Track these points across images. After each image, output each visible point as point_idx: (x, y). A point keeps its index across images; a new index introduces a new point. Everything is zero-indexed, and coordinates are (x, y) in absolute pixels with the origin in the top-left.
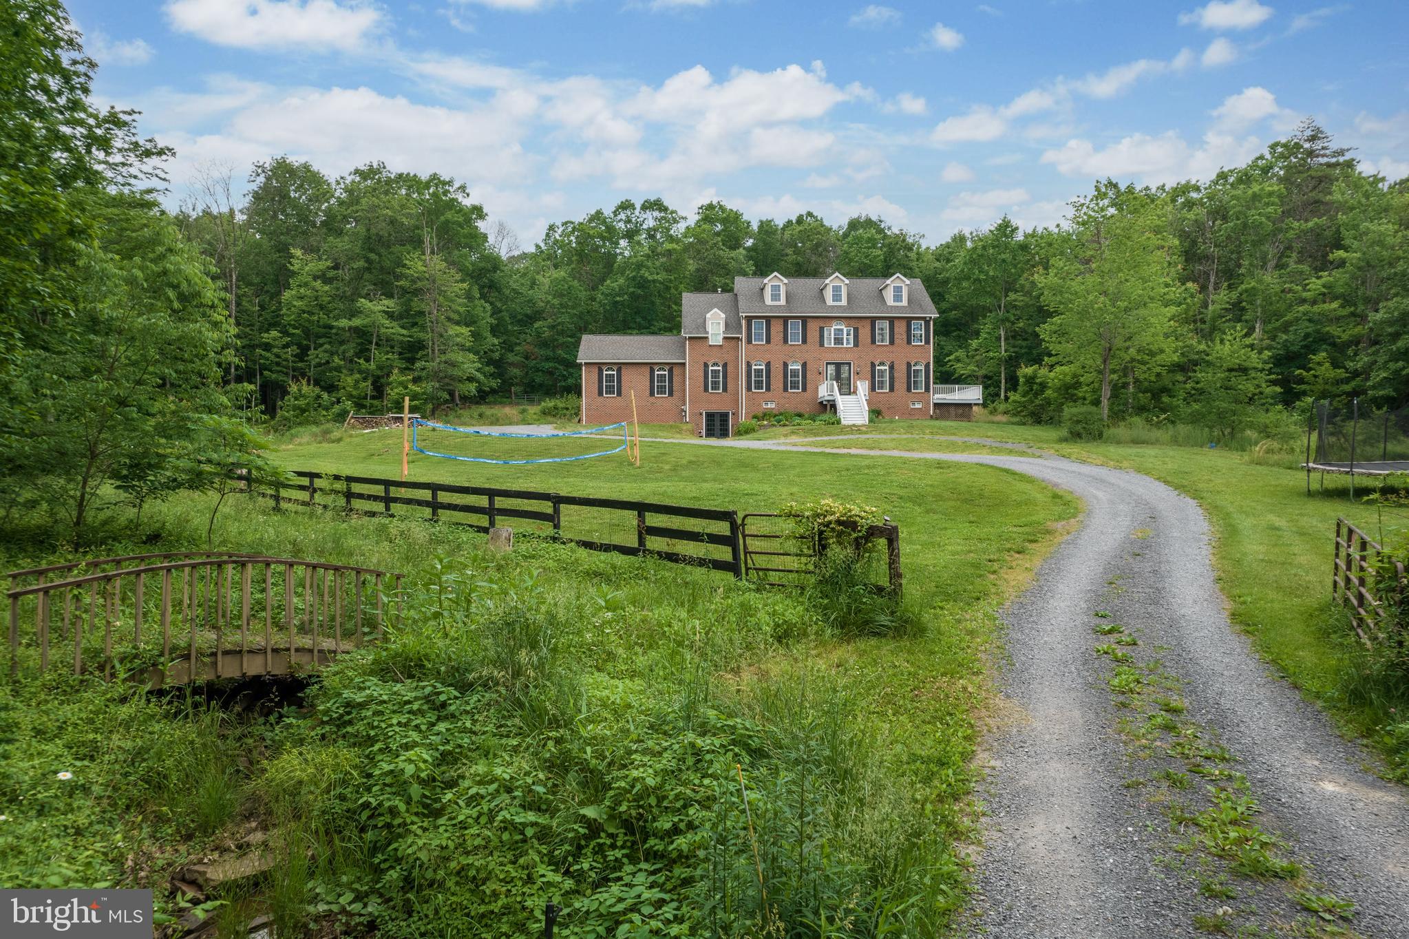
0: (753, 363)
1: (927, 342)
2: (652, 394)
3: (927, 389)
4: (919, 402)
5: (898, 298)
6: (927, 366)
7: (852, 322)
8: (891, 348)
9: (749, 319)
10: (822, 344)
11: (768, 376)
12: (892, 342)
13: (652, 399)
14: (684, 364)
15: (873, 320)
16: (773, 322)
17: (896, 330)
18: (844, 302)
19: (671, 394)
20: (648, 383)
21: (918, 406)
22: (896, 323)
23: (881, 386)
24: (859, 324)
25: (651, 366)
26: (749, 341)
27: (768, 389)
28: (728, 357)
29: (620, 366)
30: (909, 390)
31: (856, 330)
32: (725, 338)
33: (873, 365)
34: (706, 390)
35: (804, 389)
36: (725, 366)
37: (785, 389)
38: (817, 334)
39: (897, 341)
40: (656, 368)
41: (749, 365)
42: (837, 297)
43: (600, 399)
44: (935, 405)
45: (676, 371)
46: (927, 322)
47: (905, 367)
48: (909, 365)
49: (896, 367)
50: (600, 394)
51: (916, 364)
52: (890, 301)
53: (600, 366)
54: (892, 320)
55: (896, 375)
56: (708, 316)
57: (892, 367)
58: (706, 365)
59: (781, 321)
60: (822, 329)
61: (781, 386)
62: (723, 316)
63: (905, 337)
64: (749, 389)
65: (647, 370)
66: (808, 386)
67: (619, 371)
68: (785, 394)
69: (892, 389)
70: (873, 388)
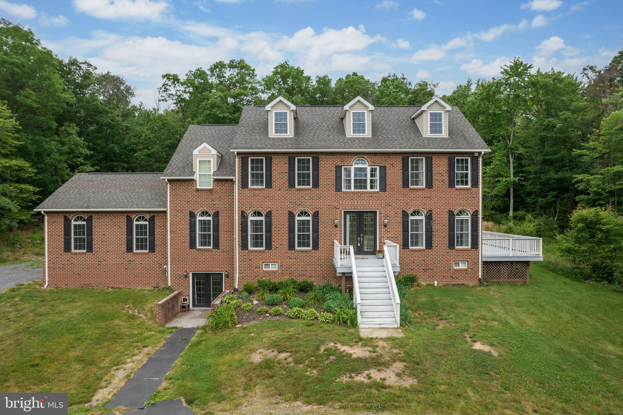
0: (249, 213)
1: (475, 184)
2: (129, 249)
3: (475, 244)
4: (464, 261)
5: (436, 127)
6: (475, 215)
7: (378, 159)
8: (428, 193)
9: (244, 156)
10: (338, 188)
11: (269, 230)
12: (429, 184)
13: (129, 256)
14: (165, 212)
15: (405, 156)
16: (275, 160)
17: (435, 169)
18: (368, 134)
19: (152, 249)
20: (124, 236)
21: (462, 266)
22: (436, 161)
23: (416, 241)
24: (387, 162)
25: (128, 216)
26: (244, 184)
27: (269, 246)
28: (219, 205)
29: (90, 217)
30: (451, 246)
31: (383, 169)
32: (216, 180)
33: (405, 215)
34: (192, 245)
35: (316, 247)
36: (216, 215)
37: (291, 246)
38: (333, 175)
39: (435, 183)
40: (134, 217)
41: (244, 216)
42: (359, 127)
43: (67, 256)
44: (485, 263)
45: (158, 221)
46: (474, 157)
47: (446, 217)
48: (451, 214)
49: (434, 216)
50: (67, 248)
51: (460, 213)
52: (426, 132)
53: (66, 216)
54: (429, 156)
55: (435, 227)
56: (195, 152)
57: (429, 218)
58: (192, 215)
59: (286, 159)
60: (338, 169)
61: (286, 243)
62: (214, 152)
63: (446, 178)
64: (244, 246)
65: (123, 221)
66: (321, 242)
67: (90, 220)
68: (291, 253)
69: (429, 245)
70: (405, 245)
